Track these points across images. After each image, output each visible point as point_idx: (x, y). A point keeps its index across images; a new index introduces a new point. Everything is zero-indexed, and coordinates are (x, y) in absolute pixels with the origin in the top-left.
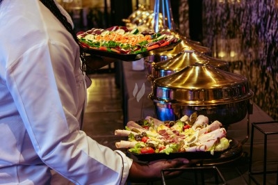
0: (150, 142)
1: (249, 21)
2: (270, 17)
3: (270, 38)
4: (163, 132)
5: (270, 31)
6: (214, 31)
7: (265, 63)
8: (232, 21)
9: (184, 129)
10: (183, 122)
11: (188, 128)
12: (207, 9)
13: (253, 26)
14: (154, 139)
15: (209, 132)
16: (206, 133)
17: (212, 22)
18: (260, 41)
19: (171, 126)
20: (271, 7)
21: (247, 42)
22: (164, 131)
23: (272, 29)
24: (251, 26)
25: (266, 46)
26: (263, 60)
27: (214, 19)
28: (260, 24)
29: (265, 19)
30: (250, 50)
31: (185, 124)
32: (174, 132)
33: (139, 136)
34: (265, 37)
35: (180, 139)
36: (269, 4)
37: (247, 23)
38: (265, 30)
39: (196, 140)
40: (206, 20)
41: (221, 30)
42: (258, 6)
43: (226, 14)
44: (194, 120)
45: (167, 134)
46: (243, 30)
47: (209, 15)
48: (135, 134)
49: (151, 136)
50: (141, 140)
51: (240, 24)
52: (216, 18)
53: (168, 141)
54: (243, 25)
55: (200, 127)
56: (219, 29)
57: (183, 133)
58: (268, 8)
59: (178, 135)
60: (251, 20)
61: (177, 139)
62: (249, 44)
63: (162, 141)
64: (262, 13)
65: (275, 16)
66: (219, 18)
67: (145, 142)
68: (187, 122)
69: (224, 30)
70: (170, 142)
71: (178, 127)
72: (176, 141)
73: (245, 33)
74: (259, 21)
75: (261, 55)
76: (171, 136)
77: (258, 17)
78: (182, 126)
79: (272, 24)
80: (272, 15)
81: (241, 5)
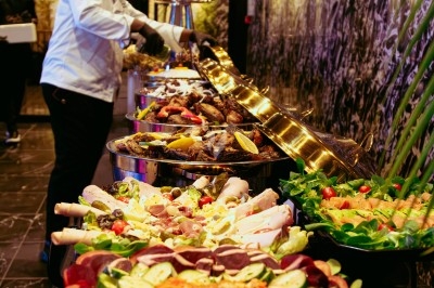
0: (131, 233)
1: (311, 55)
2: (341, 48)
3: (340, 79)
4: (158, 211)
5: (341, 68)
6: (262, 71)
7: (331, 117)
8: (286, 55)
9: (200, 205)
10: (200, 190)
11: (210, 201)
12: (254, 40)
13: (316, 62)
14: (139, 224)
15: (255, 212)
16: (249, 214)
17: (259, 58)
18: (325, 84)
19: (174, 196)
20: (343, 34)
21: (306, 86)
22: (161, 207)
23: (344, 66)
24: (313, 62)
25: (333, 92)
26: (328, 113)
27: (263, 55)
28: (326, 59)
29: (333, 52)
30: (311, 98)
31: (203, 194)
32: (182, 209)
33: (107, 218)
34: (332, 78)
35: (196, 227)
36: (341, 30)
37: (308, 58)
38: (333, 68)
39: (231, 229)
40: (251, 55)
41: (272, 68)
42: (324, 32)
43: (279, 47)
44: (221, 187)
45: (167, 215)
46: (301, 68)
47: (255, 48)
48: (98, 212)
49: (134, 219)
50: (110, 228)
51: (298, 60)
52: (266, 52)
53: (170, 230)
54: (302, 61)
55: (234, 200)
56: (269, 67)
57: (200, 213)
58: (339, 34)
59: (190, 217)
60: (314, 53)
61: (190, 226)
62: (309, 88)
63: (156, 229)
64: (330, 43)
65: (348, 47)
66: (269, 52)
67: (118, 232)
68: (206, 191)
69: (275, 68)
70: (174, 233)
71: (188, 198)
72: (188, 230)
73: (304, 72)
74: (325, 54)
75: (325, 104)
76: (176, 220)
77: (325, 49)
78: (197, 197)
79: (343, 59)
80: (344, 44)
81: (301, 32)
